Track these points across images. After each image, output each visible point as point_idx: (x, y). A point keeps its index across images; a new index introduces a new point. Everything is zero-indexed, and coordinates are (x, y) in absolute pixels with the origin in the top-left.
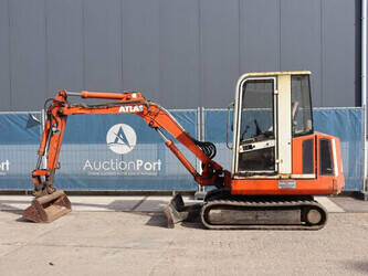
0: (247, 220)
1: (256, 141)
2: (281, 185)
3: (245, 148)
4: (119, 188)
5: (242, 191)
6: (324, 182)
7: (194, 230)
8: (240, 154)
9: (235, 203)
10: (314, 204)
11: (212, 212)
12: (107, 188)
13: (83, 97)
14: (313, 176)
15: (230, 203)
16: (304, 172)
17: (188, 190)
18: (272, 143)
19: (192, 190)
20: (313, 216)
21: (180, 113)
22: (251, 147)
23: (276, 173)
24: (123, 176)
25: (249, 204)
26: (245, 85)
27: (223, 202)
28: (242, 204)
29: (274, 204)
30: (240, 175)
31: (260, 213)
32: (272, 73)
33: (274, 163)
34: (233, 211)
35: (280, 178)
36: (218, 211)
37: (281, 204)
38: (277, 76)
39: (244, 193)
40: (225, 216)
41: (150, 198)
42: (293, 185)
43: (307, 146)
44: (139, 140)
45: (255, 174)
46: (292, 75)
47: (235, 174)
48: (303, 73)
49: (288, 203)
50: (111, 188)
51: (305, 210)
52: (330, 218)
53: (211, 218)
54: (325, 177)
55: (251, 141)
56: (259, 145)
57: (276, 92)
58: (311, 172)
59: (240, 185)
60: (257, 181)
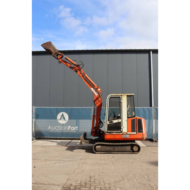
0: (110, 150)
1: (114, 120)
2: (124, 136)
3: (110, 122)
4: (62, 137)
5: (109, 139)
6: (139, 135)
7: (90, 153)
8: (108, 125)
9: (106, 143)
10: (136, 143)
11: (97, 147)
12: (57, 136)
14: (135, 133)
15: (104, 143)
16: (132, 132)
18: (120, 120)
20: (135, 148)
21: (85, 109)
22: (112, 122)
23: (121, 132)
24: (63, 132)
25: (111, 144)
26: (110, 98)
27: (101, 143)
28: (109, 144)
29: (121, 144)
30: (108, 132)
31: (115, 147)
32: (120, 94)
33: (121, 128)
34: (105, 147)
35: (123, 134)
36: (99, 147)
37: (123, 144)
38: (121, 95)
39: (109, 140)
40: (102, 148)
41: (73, 141)
42: (128, 136)
43: (133, 121)
44: (69, 118)
45: (114, 132)
46: (127, 95)
47: (106, 132)
48: (131, 94)
49: (126, 144)
50: (59, 137)
51: (132, 146)
52: (141, 149)
53: (97, 149)
54: (140, 133)
55: (112, 120)
56: (115, 121)
57: (121, 101)
58: (134, 132)
59: (108, 136)
60: (114, 135)
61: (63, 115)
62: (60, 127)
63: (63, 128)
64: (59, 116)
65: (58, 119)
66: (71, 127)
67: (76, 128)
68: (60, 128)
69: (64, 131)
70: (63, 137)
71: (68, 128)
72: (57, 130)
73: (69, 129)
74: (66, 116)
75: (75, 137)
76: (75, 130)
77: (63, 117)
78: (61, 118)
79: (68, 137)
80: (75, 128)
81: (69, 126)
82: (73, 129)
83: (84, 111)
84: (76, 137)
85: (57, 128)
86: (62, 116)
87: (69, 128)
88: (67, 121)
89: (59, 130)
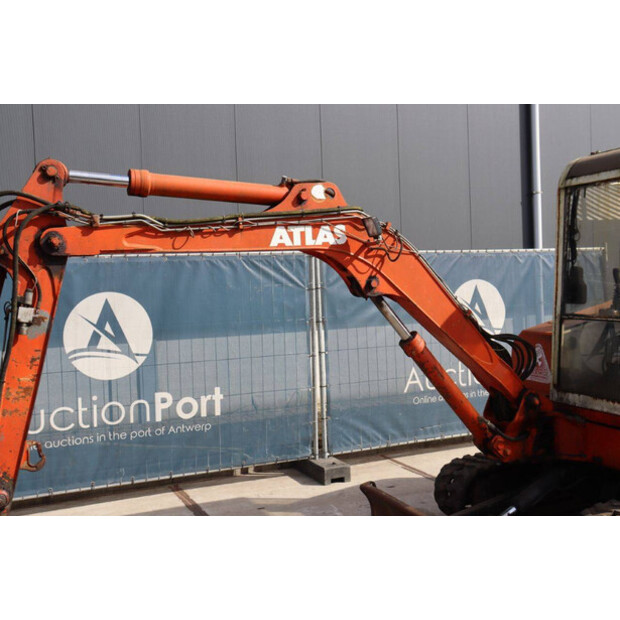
4: (105, 478)
12: (65, 483)
13: (136, 190)
17: (291, 458)
19: (300, 456)
50: (82, 481)
61: (107, 315)
62: (89, 404)
63: (112, 413)
64: (78, 327)
65: (68, 347)
66: (176, 401)
67: (211, 404)
68: (88, 418)
69: (122, 436)
70: (116, 477)
71: (152, 404)
72: (64, 434)
73: (159, 418)
74: (134, 318)
75: (202, 464)
76: (204, 414)
77: (108, 328)
78: (95, 339)
79: (157, 470)
80: (204, 400)
81: (159, 396)
82: (187, 408)
83: (260, 277)
84: (214, 463)
85: (63, 419)
86: (100, 325)
87: (160, 407)
88: (141, 360)
89: (77, 431)
